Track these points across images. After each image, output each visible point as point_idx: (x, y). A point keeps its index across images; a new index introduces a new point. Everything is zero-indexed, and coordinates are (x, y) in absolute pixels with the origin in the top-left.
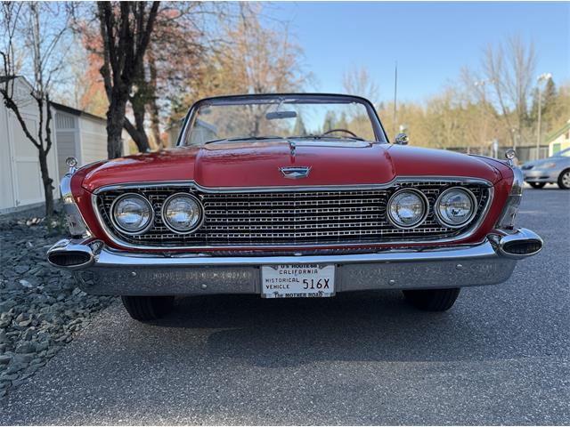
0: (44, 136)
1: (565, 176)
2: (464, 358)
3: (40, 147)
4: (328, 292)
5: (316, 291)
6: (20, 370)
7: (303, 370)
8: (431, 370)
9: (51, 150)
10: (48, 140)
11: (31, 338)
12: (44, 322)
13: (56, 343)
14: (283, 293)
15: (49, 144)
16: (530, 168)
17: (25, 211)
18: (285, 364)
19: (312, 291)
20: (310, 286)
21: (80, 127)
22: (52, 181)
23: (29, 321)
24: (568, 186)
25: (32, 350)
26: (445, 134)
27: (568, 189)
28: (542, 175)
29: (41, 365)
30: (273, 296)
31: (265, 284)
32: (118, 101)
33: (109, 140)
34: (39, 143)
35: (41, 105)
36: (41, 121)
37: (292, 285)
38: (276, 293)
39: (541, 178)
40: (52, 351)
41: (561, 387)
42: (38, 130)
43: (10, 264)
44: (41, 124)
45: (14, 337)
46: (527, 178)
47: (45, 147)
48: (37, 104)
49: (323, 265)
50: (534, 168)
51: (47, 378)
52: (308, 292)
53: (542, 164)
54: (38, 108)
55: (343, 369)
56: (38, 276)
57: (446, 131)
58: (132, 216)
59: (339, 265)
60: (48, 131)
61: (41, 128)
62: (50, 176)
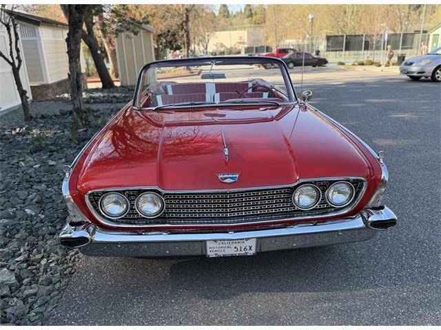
0: (15, 55)
1: (438, 71)
2: (340, 289)
3: (13, 64)
4: (252, 252)
5: (243, 252)
6: (46, 303)
7: (235, 302)
8: (317, 301)
9: (22, 67)
10: (18, 57)
11: (47, 272)
12: (52, 254)
13: (65, 275)
14: (221, 254)
15: (20, 61)
16: (411, 64)
17: (6, 115)
18: (223, 297)
19: (241, 252)
20: (239, 250)
21: (41, 35)
22: (26, 92)
23: (42, 254)
24: (439, 79)
25: (50, 282)
26: (346, 19)
27: (439, 81)
28: (420, 71)
29: (59, 297)
30: (215, 256)
31: (208, 250)
32: (74, 28)
33: (70, 62)
34: (12, 61)
35: (8, 29)
36: (11, 42)
37: (226, 250)
38: (216, 254)
39: (419, 73)
40: (63, 283)
41: (399, 317)
42: (9, 51)
43: (12, 189)
44: (11, 45)
45: (34, 271)
46: (408, 73)
47: (17, 65)
48: (6, 28)
49: (247, 239)
50: (414, 65)
51: (66, 311)
52: (237, 253)
53: (421, 61)
54: (7, 32)
55: (261, 301)
56: (37, 202)
57: (347, 17)
58: (114, 208)
59: (258, 238)
60: (18, 50)
61: (11, 49)
62: (24, 89)
